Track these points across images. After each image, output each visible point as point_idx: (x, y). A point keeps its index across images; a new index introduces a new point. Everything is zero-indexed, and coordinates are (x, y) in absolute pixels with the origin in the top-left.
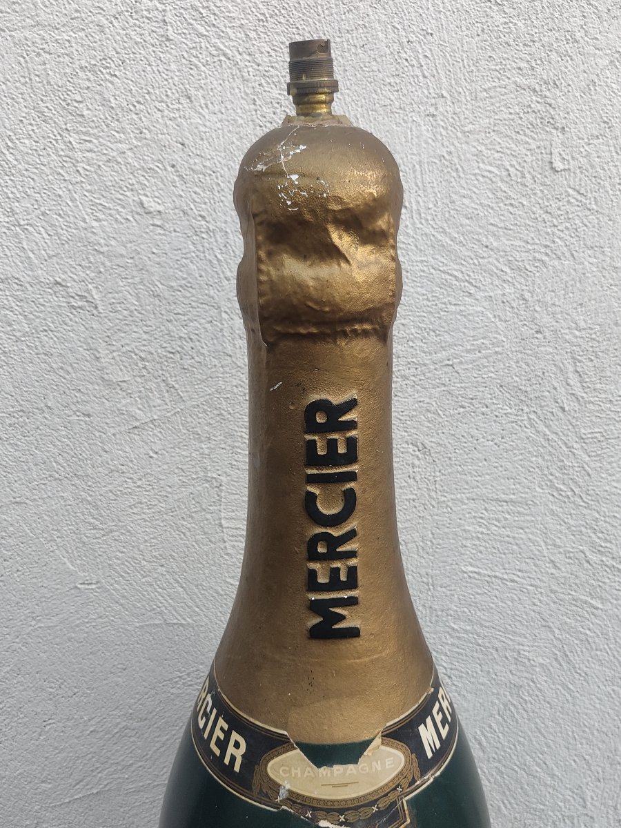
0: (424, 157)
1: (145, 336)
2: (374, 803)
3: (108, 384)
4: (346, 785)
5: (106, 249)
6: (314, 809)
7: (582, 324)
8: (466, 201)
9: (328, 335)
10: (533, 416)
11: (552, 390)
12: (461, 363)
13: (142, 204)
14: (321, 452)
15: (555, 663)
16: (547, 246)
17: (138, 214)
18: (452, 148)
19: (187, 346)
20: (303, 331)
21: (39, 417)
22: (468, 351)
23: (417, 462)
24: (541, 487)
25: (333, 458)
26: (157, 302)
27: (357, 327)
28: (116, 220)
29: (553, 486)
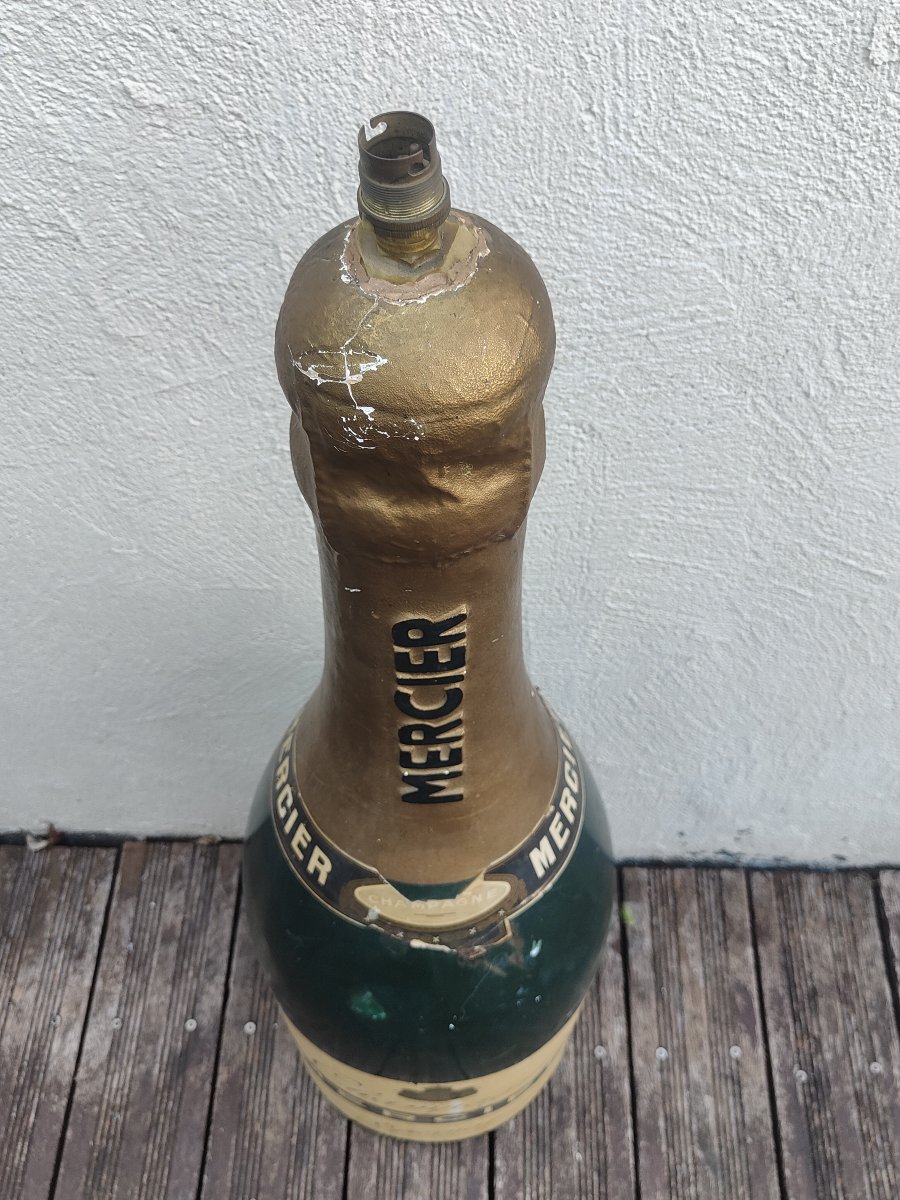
1: (161, 280)
2: (472, 927)
3: (115, 338)
4: (441, 915)
5: (78, 158)
6: (406, 931)
7: (864, 291)
8: (701, 107)
10: (759, 400)
11: (796, 372)
12: (661, 333)
13: (127, 93)
16: (829, 181)
17: (123, 107)
19: (230, 295)
20: (388, 560)
21: (20, 373)
22: (673, 319)
23: (579, 445)
24: (755, 476)
26: (174, 236)
28: (87, 115)
29: (772, 476)
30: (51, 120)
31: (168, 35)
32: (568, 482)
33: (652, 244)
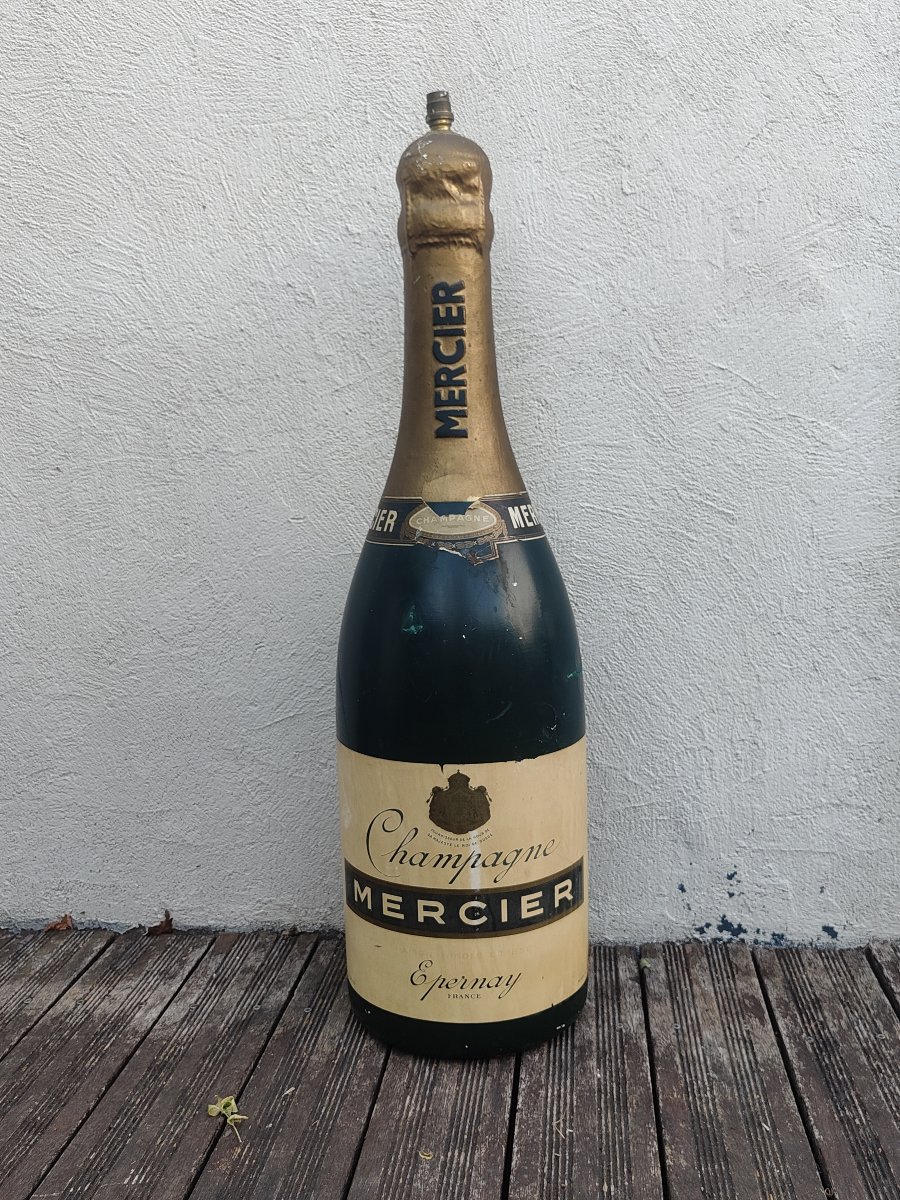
0: (535, 190)
1: (346, 322)
2: (474, 539)
3: (319, 358)
4: (457, 527)
5: (322, 260)
6: (437, 541)
7: (656, 303)
8: (566, 218)
9: (445, 244)
10: (626, 376)
11: (638, 355)
12: (569, 335)
13: (347, 228)
14: (442, 314)
15: (662, 592)
16: (625, 247)
17: (345, 235)
18: (554, 183)
19: (375, 328)
20: (431, 241)
21: (270, 384)
22: (574, 326)
23: (541, 415)
24: (637, 434)
25: (449, 319)
26: (355, 297)
27: (462, 239)
28: (330, 240)
29: (646, 433)
30: (316, 243)
31: (366, 205)
32: (539, 444)
33: (558, 285)
